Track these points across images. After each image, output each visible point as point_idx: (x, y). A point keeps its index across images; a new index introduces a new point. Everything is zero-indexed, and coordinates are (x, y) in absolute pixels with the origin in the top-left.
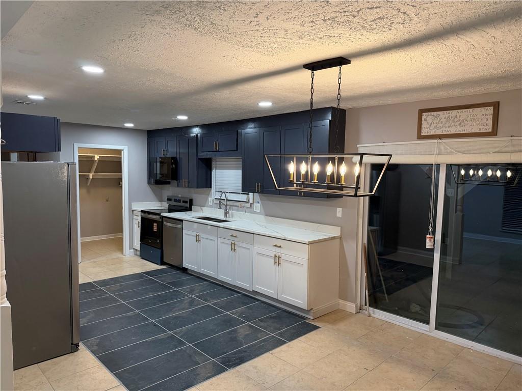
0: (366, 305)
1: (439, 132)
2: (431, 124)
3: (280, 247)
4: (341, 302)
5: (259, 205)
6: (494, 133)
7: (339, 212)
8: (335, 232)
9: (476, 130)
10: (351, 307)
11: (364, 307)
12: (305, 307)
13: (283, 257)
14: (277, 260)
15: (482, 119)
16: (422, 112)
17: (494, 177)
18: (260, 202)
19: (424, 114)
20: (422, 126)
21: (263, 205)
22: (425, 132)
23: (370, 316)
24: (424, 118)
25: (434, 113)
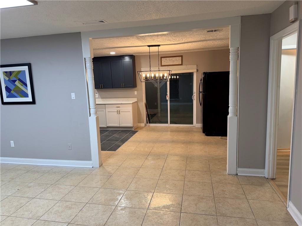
0: (147, 123)
1: (167, 64)
2: (165, 61)
3: (119, 107)
4: (139, 124)
5: (97, 94)
6: (182, 65)
7: (136, 93)
8: (135, 100)
9: (177, 64)
10: (143, 125)
11: (147, 124)
12: (132, 126)
13: (121, 111)
14: (119, 112)
15: (178, 60)
16: (161, 58)
17: (174, 78)
18: (97, 93)
19: (162, 58)
20: (162, 62)
21: (100, 95)
22: (163, 64)
23: (149, 126)
24: (162, 60)
25: (165, 58)
